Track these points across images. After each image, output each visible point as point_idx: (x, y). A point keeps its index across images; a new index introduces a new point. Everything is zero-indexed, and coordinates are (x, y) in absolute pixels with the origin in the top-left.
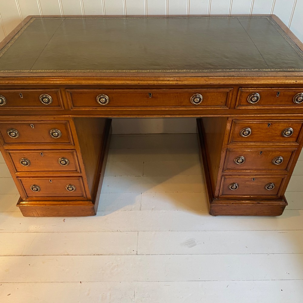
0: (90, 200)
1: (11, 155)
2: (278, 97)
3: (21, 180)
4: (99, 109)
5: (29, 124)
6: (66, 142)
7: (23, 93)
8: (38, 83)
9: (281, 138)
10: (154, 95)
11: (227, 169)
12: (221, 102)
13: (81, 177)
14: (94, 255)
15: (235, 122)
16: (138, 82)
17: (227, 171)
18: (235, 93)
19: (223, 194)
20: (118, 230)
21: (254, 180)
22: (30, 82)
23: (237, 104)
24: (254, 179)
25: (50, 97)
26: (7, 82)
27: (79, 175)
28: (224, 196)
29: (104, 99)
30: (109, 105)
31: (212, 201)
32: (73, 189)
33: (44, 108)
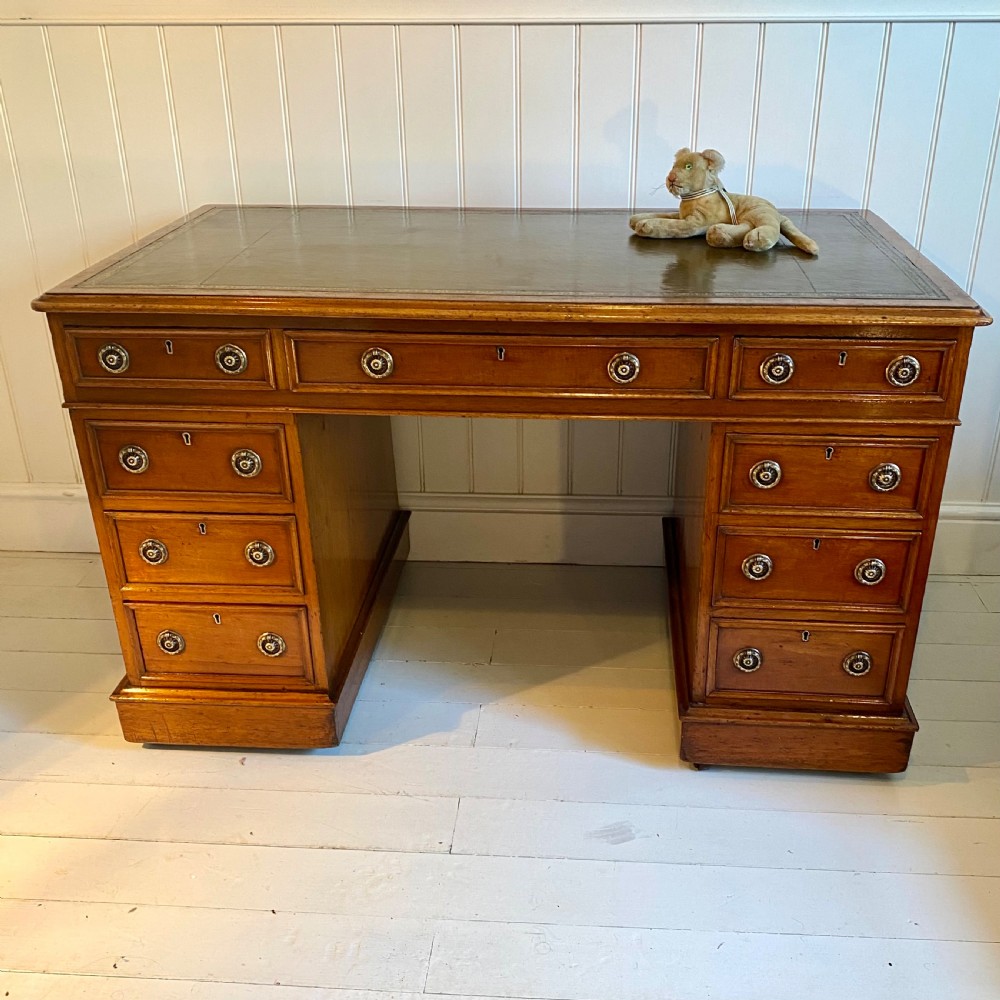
0: (323, 691)
1: (120, 527)
2: (842, 367)
3: (133, 611)
4: (365, 391)
5: (178, 433)
6: (273, 490)
7: (174, 338)
8: (215, 310)
9: (869, 496)
10: (510, 355)
11: (723, 597)
12: (691, 379)
13: (306, 607)
14: (322, 848)
15: (731, 441)
16: (470, 312)
17: (724, 604)
18: (724, 351)
19: (717, 689)
20: (401, 792)
21: (805, 638)
22: (197, 307)
23: (733, 384)
24: (806, 634)
25: (243, 355)
26: (139, 306)
27: (298, 600)
28: (722, 695)
29: (380, 362)
30: (393, 380)
31: (687, 709)
32: (277, 650)
33: (224, 385)
